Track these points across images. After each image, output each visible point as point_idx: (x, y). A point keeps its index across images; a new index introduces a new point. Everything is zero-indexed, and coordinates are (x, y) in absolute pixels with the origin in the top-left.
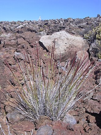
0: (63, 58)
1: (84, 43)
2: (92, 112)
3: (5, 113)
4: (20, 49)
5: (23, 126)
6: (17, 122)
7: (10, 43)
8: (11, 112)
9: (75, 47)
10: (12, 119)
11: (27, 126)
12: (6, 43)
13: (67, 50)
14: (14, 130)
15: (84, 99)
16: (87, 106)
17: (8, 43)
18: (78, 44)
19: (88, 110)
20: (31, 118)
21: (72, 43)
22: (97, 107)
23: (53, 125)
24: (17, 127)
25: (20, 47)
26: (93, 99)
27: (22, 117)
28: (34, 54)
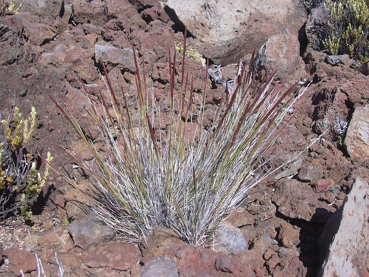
0: (230, 54)
1: (291, 6)
2: (292, 215)
3: (66, 221)
4: (111, 33)
5: (108, 255)
6: (96, 245)
7: (89, 11)
8: (80, 217)
9: (264, 22)
10: (81, 238)
11: (119, 257)
12: (79, 10)
13: (243, 30)
14: (86, 267)
15: (277, 177)
16: (280, 198)
17: (84, 8)
18: (273, 11)
19: (283, 210)
20: (131, 233)
21: (257, 8)
22: (306, 202)
23: (179, 258)
24: (93, 259)
25: (112, 26)
26: (299, 180)
27: (107, 232)
28: (147, 47)
